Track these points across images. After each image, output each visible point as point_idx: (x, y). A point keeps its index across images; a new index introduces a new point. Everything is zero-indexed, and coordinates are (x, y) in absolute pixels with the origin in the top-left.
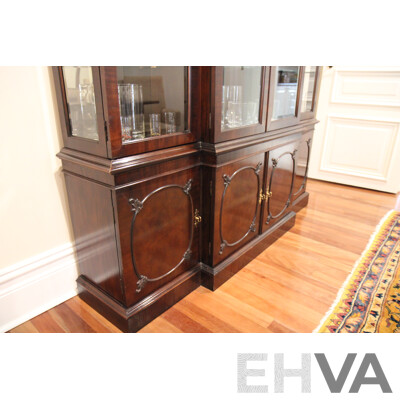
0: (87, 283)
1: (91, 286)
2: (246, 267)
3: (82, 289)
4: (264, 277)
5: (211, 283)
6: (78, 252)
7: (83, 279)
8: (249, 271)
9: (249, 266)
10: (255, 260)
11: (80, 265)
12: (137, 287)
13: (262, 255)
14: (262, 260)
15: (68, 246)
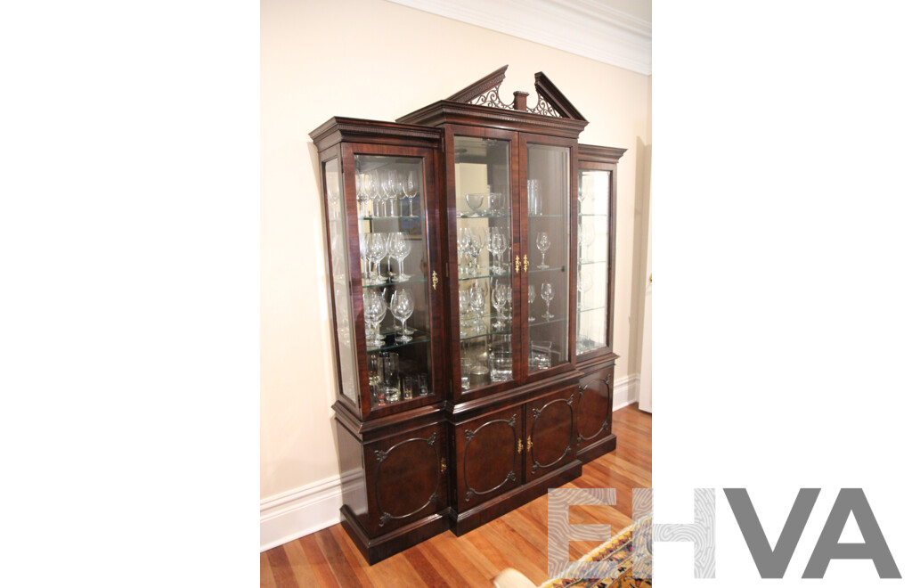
0: (349, 516)
1: (351, 519)
2: (502, 518)
3: (344, 518)
4: (513, 531)
5: (460, 529)
6: (344, 484)
7: (346, 510)
8: (503, 521)
9: (506, 517)
10: (515, 512)
11: (345, 496)
12: (380, 522)
13: (525, 507)
14: (521, 512)
15: (336, 478)
